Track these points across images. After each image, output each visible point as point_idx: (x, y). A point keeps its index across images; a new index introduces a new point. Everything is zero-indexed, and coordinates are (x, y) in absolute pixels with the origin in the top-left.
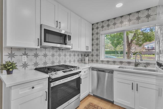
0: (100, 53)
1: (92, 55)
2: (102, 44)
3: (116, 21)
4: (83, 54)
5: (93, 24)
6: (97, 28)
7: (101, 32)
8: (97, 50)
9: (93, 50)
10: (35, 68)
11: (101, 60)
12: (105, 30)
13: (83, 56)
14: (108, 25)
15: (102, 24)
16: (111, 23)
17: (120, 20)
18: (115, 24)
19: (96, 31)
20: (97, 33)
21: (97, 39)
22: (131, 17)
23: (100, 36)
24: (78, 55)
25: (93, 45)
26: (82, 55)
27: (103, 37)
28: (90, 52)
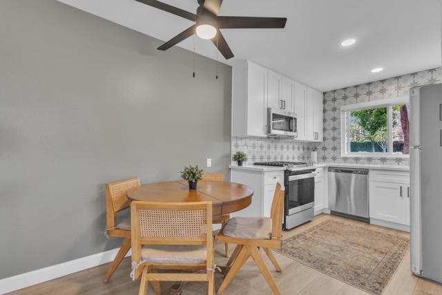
0: (340, 144)
1: (324, 149)
2: (344, 128)
3: (372, 88)
4: (306, 147)
5: (324, 93)
6: (334, 100)
7: (342, 108)
8: (334, 139)
9: (324, 139)
10: (253, 163)
11: (342, 156)
12: (351, 103)
13: (306, 150)
14: (357, 96)
15: (343, 93)
16: (362, 92)
17: (380, 86)
18: (369, 93)
19: (330, 105)
20: (334, 109)
21: (334, 119)
22: (401, 82)
23: (340, 114)
24: (299, 148)
25: (324, 130)
26: (304, 148)
27: (346, 116)
28: (320, 143)
